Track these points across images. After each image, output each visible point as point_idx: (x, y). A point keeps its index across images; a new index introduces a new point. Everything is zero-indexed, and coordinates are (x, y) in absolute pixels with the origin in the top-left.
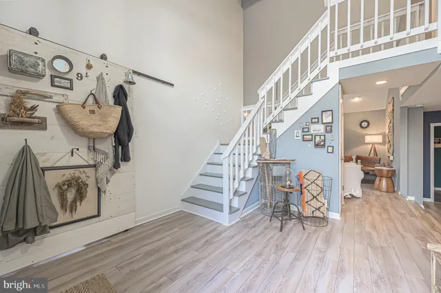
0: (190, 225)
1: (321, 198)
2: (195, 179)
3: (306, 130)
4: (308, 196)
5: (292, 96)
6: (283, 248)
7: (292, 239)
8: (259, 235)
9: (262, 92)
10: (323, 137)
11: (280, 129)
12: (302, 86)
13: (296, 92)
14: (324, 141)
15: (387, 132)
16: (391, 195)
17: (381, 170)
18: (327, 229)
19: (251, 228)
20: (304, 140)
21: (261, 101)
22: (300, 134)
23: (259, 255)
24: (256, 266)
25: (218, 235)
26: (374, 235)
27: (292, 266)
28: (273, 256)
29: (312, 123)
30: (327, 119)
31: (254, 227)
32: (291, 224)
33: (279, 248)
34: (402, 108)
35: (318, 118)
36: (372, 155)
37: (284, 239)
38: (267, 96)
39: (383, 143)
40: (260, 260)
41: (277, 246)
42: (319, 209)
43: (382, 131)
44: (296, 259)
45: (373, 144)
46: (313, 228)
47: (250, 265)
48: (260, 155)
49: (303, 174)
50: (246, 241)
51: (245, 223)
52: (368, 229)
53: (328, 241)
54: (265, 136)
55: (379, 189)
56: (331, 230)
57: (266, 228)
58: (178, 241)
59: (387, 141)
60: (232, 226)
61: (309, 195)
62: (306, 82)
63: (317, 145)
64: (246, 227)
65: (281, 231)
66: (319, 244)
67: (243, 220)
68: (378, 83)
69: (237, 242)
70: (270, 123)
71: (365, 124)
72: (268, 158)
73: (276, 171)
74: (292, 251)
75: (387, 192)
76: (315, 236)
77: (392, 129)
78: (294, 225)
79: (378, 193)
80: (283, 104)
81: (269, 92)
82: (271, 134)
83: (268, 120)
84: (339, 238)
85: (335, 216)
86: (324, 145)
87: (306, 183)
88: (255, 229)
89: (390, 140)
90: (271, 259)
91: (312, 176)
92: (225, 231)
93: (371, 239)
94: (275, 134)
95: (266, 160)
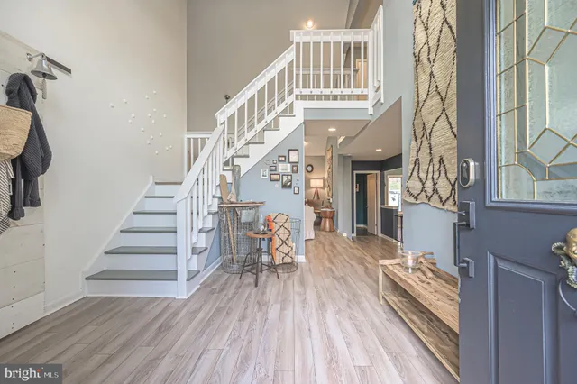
0: (116, 314)
1: (290, 242)
2: (112, 239)
3: (273, 169)
4: (277, 242)
5: (259, 127)
6: (266, 304)
7: (271, 291)
8: (233, 297)
9: (222, 116)
10: (290, 177)
11: (245, 165)
12: (269, 118)
13: (263, 124)
14: (291, 181)
15: (326, 176)
16: (334, 233)
17: (326, 212)
18: (298, 272)
19: (219, 292)
20: (271, 180)
21: (220, 128)
22: (267, 173)
23: (243, 318)
24: (244, 332)
25: (176, 314)
26: (334, 268)
27: (281, 318)
28: (259, 315)
29: (279, 161)
30: (293, 157)
31: (222, 290)
32: (263, 276)
33: (261, 304)
34: (340, 155)
35: (285, 157)
36: (316, 198)
37: (263, 293)
38: (228, 123)
39: (323, 188)
40: (246, 324)
41: (258, 303)
42: (287, 254)
43: (322, 176)
44: (282, 309)
45: (316, 188)
46: (286, 274)
47: (237, 334)
48: (221, 198)
49: (273, 218)
50: (219, 310)
51: (210, 289)
52: (328, 264)
53: (302, 283)
54: (225, 173)
55: (324, 230)
56: (302, 271)
57: (238, 287)
58: (104, 345)
59: (327, 184)
60: (192, 296)
61: (278, 239)
62: (273, 115)
63: (284, 186)
64: (212, 292)
65: (256, 285)
66: (297, 288)
67: (204, 285)
68: (330, 130)
69: (208, 314)
70: (233, 157)
71: (309, 168)
72: (233, 200)
73: (245, 216)
74: (276, 302)
75: (330, 231)
76: (291, 282)
77: (331, 174)
78: (267, 276)
79: (324, 233)
80: (249, 136)
81: (231, 118)
82: (233, 171)
83: (229, 153)
84: (310, 279)
85: (301, 259)
86: (290, 186)
87: (275, 227)
88: (224, 293)
89: (329, 184)
90: (258, 318)
91: (281, 219)
92: (185, 305)
93: (333, 272)
94: (239, 171)
95: (232, 203)
